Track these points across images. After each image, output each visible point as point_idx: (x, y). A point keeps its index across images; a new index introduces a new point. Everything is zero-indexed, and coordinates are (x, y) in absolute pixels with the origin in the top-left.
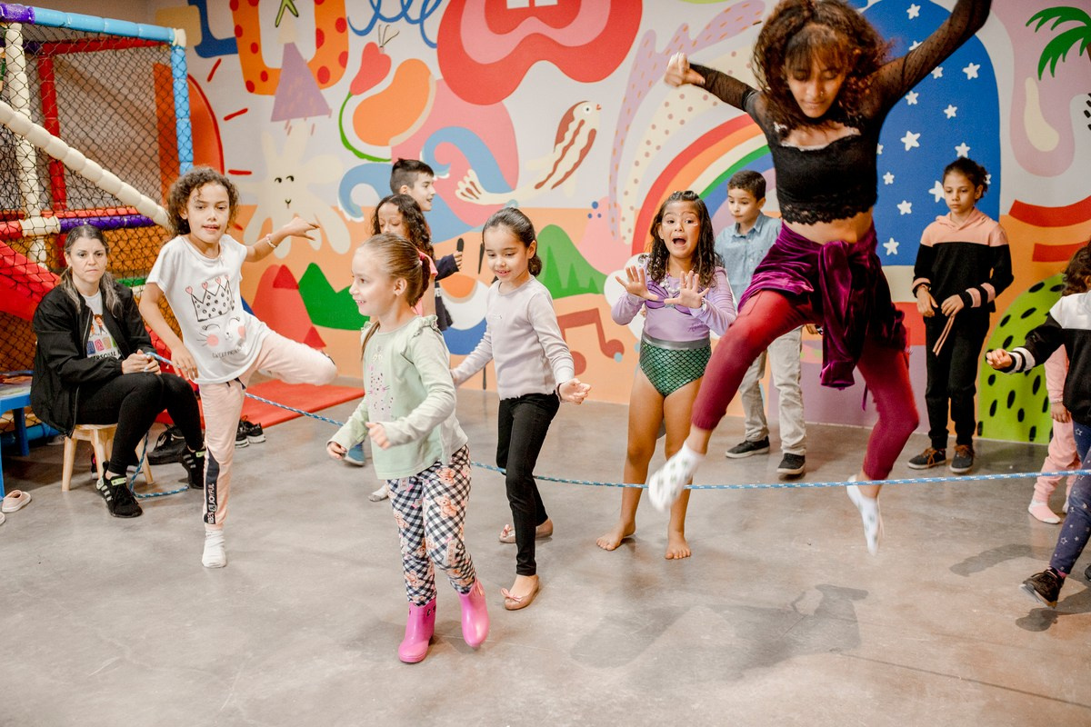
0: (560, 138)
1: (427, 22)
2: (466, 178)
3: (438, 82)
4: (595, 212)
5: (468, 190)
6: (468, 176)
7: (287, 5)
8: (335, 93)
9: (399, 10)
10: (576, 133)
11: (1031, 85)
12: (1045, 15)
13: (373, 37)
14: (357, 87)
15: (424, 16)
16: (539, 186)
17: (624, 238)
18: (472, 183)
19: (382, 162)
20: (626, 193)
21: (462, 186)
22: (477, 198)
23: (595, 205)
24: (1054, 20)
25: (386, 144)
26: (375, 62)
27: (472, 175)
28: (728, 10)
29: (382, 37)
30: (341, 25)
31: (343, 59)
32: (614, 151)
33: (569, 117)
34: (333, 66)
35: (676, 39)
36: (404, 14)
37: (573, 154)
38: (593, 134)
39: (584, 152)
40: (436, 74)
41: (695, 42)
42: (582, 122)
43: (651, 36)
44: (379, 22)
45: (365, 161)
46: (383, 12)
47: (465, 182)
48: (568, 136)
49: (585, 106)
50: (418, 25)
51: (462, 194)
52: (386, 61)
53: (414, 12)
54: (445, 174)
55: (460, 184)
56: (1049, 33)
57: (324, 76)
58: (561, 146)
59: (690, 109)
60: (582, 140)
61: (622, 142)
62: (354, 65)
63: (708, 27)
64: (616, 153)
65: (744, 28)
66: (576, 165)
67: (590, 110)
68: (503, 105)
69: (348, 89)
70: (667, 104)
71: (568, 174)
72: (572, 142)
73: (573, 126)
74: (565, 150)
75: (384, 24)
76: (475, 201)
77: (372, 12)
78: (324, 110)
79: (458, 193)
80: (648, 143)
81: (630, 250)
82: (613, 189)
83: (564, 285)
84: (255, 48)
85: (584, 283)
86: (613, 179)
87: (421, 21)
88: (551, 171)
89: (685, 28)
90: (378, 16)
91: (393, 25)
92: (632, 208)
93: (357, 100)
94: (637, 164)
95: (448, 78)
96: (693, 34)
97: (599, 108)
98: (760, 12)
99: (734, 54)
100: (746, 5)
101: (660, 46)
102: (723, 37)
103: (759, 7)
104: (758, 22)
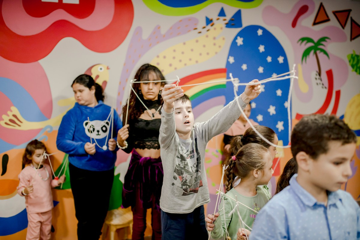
2: (9, 113)
5: (11, 121)
6: (11, 111)
12: (303, 40)
18: (15, 116)
21: (6, 118)
22: (19, 126)
24: (305, 42)
27: (15, 110)
28: (181, 21)
35: (154, 33)
38: (104, 84)
41: (164, 36)
42: (97, 77)
43: (139, 30)
47: (8, 116)
49: (99, 67)
51: (6, 123)
55: (4, 117)
56: (304, 46)
61: (124, 88)
63: (171, 28)
64: (120, 94)
65: (189, 31)
67: (103, 69)
68: (39, 65)
76: (17, 127)
79: (2, 123)
89: (158, 28)
96: (163, 31)
97: (108, 68)
98: (196, 24)
99: (184, 44)
100: (190, 19)
101: (145, 36)
102: (179, 34)
103: (196, 21)
104: (196, 29)
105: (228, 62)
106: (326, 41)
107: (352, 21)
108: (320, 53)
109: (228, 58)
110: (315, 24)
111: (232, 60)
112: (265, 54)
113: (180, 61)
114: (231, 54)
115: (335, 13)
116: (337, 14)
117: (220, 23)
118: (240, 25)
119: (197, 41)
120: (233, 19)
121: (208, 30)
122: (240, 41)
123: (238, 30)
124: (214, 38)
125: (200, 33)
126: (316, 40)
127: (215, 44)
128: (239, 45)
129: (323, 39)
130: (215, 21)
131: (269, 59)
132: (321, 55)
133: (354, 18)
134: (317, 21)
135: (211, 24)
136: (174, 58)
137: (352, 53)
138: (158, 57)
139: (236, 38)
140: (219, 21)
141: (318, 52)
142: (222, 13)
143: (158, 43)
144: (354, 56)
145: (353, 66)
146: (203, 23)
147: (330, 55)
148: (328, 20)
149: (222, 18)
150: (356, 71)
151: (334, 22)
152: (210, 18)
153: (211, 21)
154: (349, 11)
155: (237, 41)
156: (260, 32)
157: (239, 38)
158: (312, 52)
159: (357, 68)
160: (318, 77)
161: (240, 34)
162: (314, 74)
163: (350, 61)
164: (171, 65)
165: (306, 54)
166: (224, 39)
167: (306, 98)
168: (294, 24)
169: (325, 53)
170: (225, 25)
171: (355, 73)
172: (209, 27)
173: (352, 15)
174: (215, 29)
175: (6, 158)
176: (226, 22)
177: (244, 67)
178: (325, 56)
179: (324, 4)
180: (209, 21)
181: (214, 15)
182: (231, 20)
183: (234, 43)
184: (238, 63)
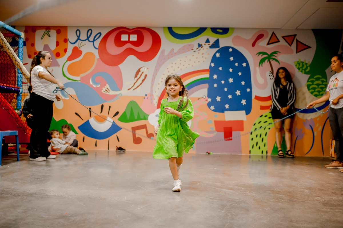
0: (136, 76)
1: (95, 42)
3: (98, 59)
4: (146, 97)
5: (106, 90)
6: (106, 86)
7: (46, 33)
8: (61, 60)
9: (86, 38)
10: (141, 75)
11: (257, 68)
12: (260, 53)
13: (77, 45)
14: (69, 59)
15: (94, 40)
16: (129, 89)
17: (155, 104)
18: (107, 88)
19: (77, 81)
20: (155, 92)
21: (104, 89)
22: (109, 93)
23: (146, 95)
24: (261, 54)
25: (78, 76)
26: (77, 52)
27: (108, 86)
28: (184, 46)
29: (79, 46)
30: (66, 41)
31: (66, 50)
32: (152, 81)
33: (139, 71)
34: (61, 52)
35: (171, 52)
36: (88, 39)
37: (140, 81)
38: (146, 76)
39: (143, 81)
40: (97, 56)
41: (176, 53)
42: (143, 72)
43: (163, 51)
44: (79, 41)
45: (71, 81)
46: (81, 38)
47: (105, 88)
48: (139, 76)
49: (144, 68)
50: (92, 43)
51: (104, 91)
52: (81, 52)
53: (91, 39)
54: (98, 85)
56: (261, 57)
57: (58, 55)
58: (136, 79)
59: (174, 70)
60: (143, 77)
61: (155, 78)
62: (69, 52)
63: (179, 50)
64: (153, 81)
65: (189, 51)
66: (141, 84)
67: (145, 70)
68: (118, 67)
69: (66, 59)
70: (168, 69)
71: (138, 87)
72: (140, 78)
73: (140, 73)
74: (137, 80)
75: (81, 42)
76: (108, 93)
77: (77, 38)
78: (57, 65)
79: (102, 91)
80: (162, 78)
81: (156, 108)
82: (152, 91)
83: (136, 117)
84: (33, 45)
85: (142, 117)
86: (152, 88)
87: (93, 42)
88: (133, 85)
89: (173, 50)
90: (79, 39)
91: (84, 42)
92: (157, 96)
93: (69, 63)
94: (159, 84)
95: (101, 58)
96: (175, 51)
97: (148, 69)
98: (193, 47)
99: (186, 57)
100: (189, 45)
101: (166, 54)
102: (183, 52)
103: (193, 46)
104: (193, 50)
105: (210, 66)
106: (277, 54)
107: (297, 41)
108: (272, 60)
109: (211, 64)
110: (268, 44)
111: (213, 65)
112: (234, 62)
113: (184, 65)
114: (212, 62)
115: (283, 37)
116: (285, 38)
117: (206, 46)
118: (219, 47)
119: (193, 56)
120: (214, 44)
121: (199, 50)
122: (218, 55)
123: (217, 49)
124: (203, 54)
125: (195, 51)
126: (269, 54)
127: (203, 57)
128: (217, 57)
129: (275, 53)
130: (203, 45)
131: (236, 64)
132: (273, 62)
133: (298, 39)
134: (269, 43)
135: (201, 47)
136: (180, 64)
137: (298, 60)
138: (172, 63)
139: (216, 53)
140: (206, 45)
141: (271, 60)
142: (208, 41)
143: (172, 57)
144: (299, 62)
145: (299, 69)
146: (197, 46)
147: (280, 62)
148: (279, 41)
149: (207, 44)
150: (302, 72)
151: (283, 42)
152: (201, 44)
153: (201, 45)
154: (295, 35)
155: (216, 55)
156: (231, 50)
157: (217, 53)
158: (267, 60)
159: (302, 69)
160: (271, 75)
161: (218, 52)
162: (268, 73)
163: (296, 66)
164: (178, 67)
165: (262, 61)
166: (208, 54)
167: (263, 87)
168: (253, 45)
169: (277, 61)
170: (209, 47)
171: (301, 73)
172: (200, 48)
173: (297, 37)
174: (203, 49)
175: (102, 106)
176: (210, 45)
177: (220, 69)
178: (277, 63)
179: (275, 33)
180: (200, 46)
181: (203, 42)
182: (213, 45)
183: (214, 56)
184: (217, 66)
